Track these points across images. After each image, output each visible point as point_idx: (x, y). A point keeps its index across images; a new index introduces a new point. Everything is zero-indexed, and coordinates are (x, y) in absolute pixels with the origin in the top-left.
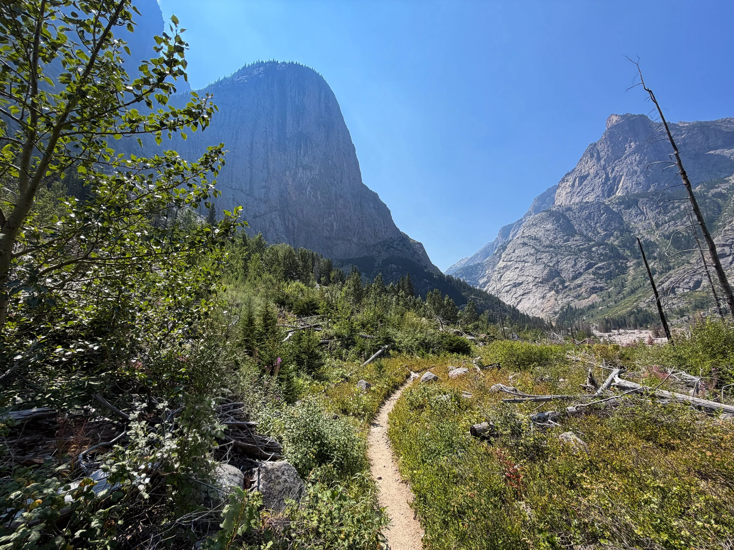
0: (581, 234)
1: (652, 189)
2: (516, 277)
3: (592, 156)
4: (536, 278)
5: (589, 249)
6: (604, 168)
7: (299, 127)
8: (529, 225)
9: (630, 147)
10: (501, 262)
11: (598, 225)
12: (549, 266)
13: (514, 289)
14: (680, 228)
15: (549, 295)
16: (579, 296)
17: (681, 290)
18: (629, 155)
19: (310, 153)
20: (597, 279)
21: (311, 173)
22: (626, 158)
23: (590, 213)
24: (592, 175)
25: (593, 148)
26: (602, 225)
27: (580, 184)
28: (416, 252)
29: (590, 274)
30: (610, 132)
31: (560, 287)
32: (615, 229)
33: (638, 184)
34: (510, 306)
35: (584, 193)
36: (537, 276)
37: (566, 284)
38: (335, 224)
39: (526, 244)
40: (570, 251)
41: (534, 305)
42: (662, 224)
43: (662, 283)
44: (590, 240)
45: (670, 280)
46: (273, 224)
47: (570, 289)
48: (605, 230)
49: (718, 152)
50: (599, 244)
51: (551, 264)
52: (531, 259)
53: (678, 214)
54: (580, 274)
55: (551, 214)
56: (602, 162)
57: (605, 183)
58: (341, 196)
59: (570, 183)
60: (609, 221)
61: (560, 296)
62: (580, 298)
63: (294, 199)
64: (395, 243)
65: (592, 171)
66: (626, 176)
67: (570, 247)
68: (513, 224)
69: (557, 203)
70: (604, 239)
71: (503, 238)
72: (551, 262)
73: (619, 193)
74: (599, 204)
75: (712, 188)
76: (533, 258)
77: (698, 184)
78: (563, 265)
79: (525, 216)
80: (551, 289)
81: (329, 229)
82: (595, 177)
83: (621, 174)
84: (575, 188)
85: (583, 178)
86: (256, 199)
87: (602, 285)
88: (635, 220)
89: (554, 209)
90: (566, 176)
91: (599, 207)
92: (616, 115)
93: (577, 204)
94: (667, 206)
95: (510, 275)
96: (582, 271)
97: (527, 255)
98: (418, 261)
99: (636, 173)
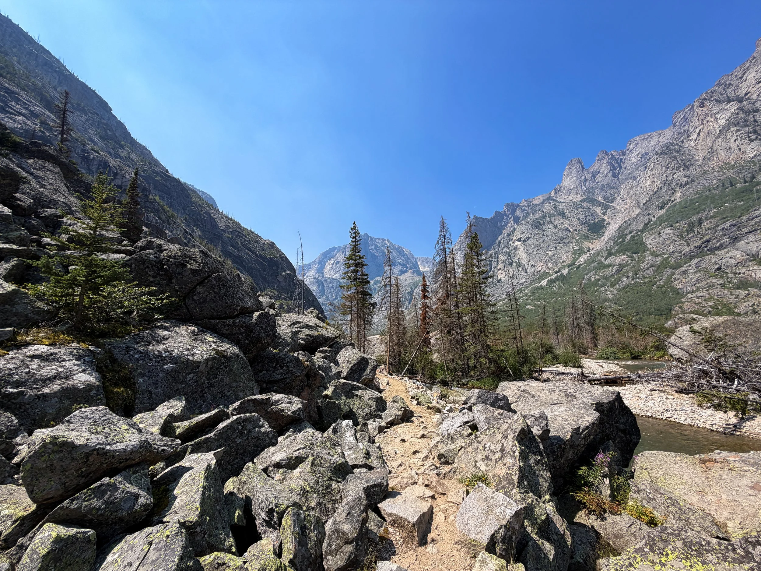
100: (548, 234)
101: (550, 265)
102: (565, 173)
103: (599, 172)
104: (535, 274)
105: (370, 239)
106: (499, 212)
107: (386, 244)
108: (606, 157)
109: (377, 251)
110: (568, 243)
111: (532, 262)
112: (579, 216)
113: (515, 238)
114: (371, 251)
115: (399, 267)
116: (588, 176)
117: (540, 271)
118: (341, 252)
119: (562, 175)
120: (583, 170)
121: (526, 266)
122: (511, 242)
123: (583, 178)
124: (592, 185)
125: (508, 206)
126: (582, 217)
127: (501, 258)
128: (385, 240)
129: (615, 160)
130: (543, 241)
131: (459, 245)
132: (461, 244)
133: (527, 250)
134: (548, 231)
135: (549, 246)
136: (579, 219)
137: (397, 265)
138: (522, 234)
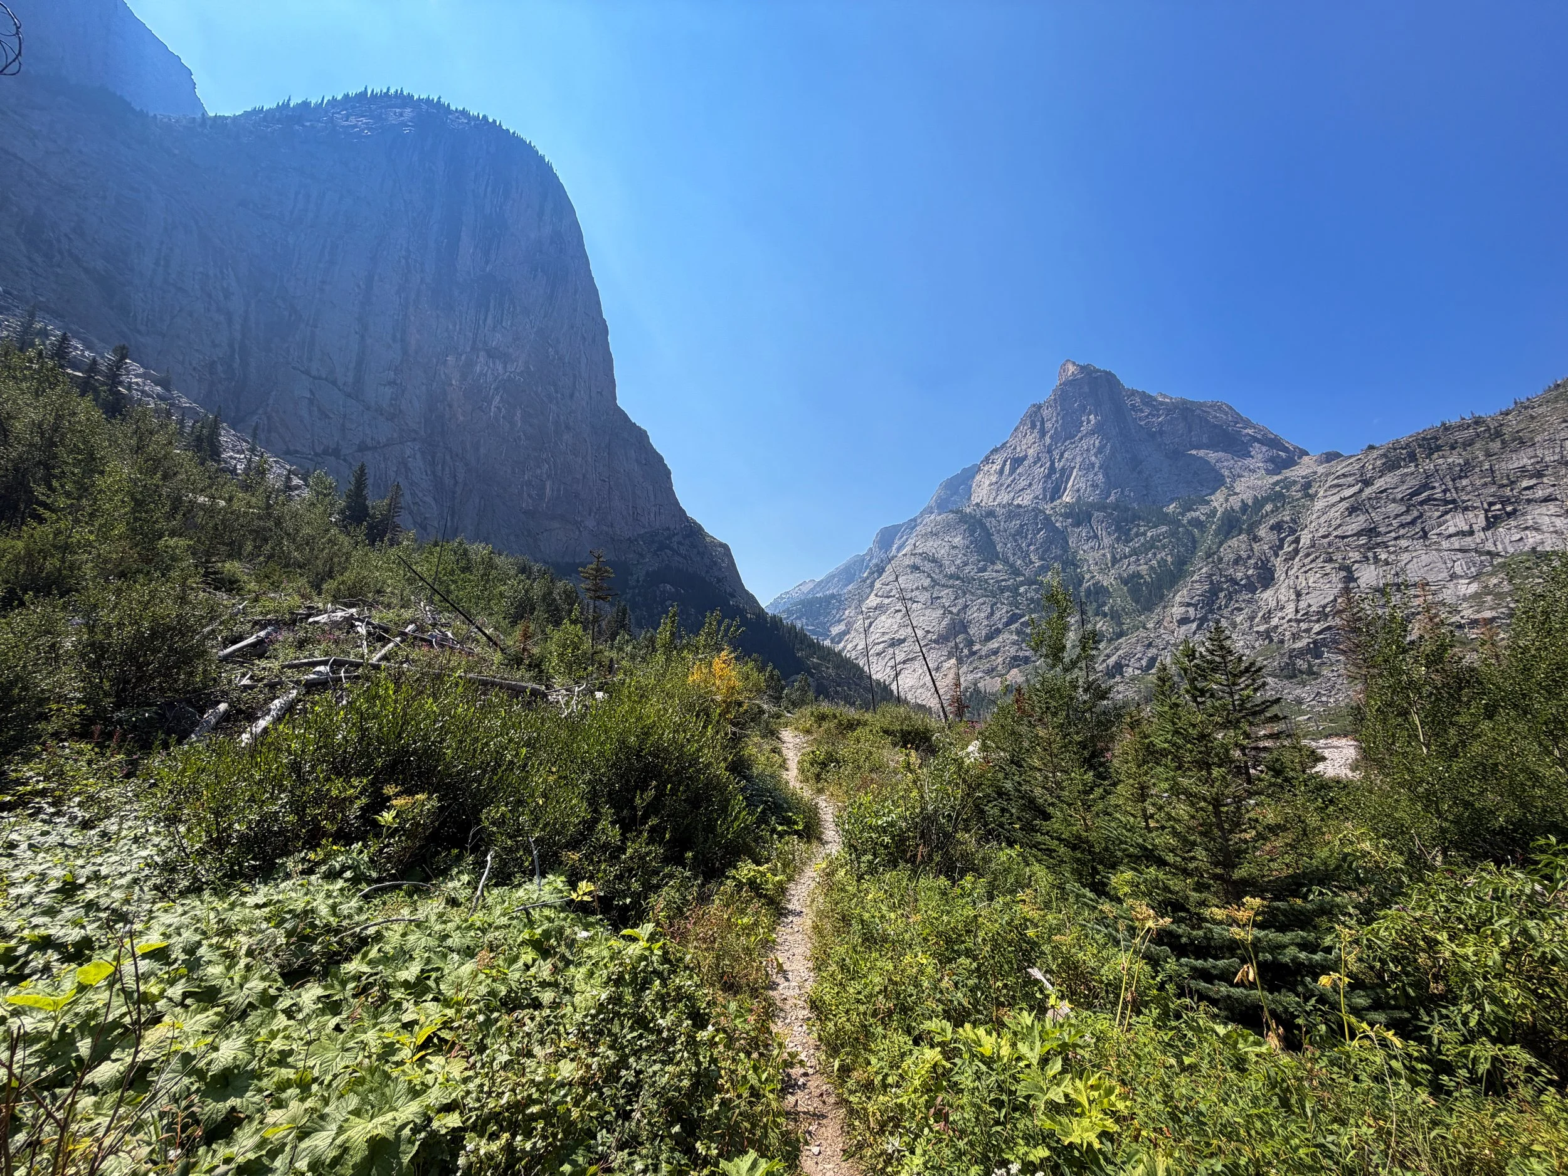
0: (1006, 561)
1: (1112, 498)
2: (895, 627)
3: (1033, 426)
4: (928, 632)
5: (1015, 590)
6: (1049, 452)
7: (487, 263)
8: (926, 534)
9: (1089, 422)
10: (872, 596)
11: (1032, 548)
12: (951, 612)
13: (891, 651)
14: (1143, 569)
15: (946, 665)
16: (993, 670)
17: (1130, 670)
18: (1085, 436)
19: (507, 323)
20: (1023, 641)
21: (505, 368)
22: (1081, 439)
23: (1021, 526)
24: (1031, 460)
25: (1035, 413)
26: (1037, 549)
27: (1013, 471)
28: (715, 563)
29: (1011, 633)
30: (1062, 391)
31: (966, 651)
32: (1056, 559)
33: (1095, 486)
34: (878, 682)
35: (1018, 488)
36: (930, 628)
37: (975, 648)
38: (548, 484)
39: (917, 568)
40: (985, 589)
41: (922, 683)
42: (1121, 558)
43: (1108, 656)
44: (1016, 572)
45: (1120, 652)
46: (407, 469)
47: (980, 658)
48: (1041, 559)
49: (1201, 453)
50: (1030, 582)
51: (955, 610)
52: (924, 597)
53: (1143, 544)
54: (998, 632)
55: (964, 518)
56: (1048, 440)
57: (1049, 476)
58: (568, 427)
59: (996, 467)
60: (1049, 542)
61: (964, 668)
62: (994, 673)
63: (461, 418)
64: (675, 539)
65: (1031, 452)
66: (1080, 470)
67: (986, 581)
68: (901, 526)
69: (975, 500)
70: (1037, 574)
71: (880, 549)
72: (955, 605)
73: (1067, 498)
74: (1037, 511)
75: (1189, 511)
76: (927, 595)
77: (1172, 500)
78: (973, 614)
79: (922, 514)
80: (950, 656)
81: (534, 493)
82: (1035, 463)
83: (1073, 464)
84: (1004, 477)
85: (1018, 462)
86: (368, 409)
87: (1027, 654)
88: (1085, 547)
89: (968, 510)
90: (992, 452)
91: (1036, 516)
92: (1074, 363)
93: (1004, 507)
94: (1130, 530)
95: (887, 624)
96: (1000, 626)
97: (917, 588)
98: (719, 581)
99: (1093, 468)
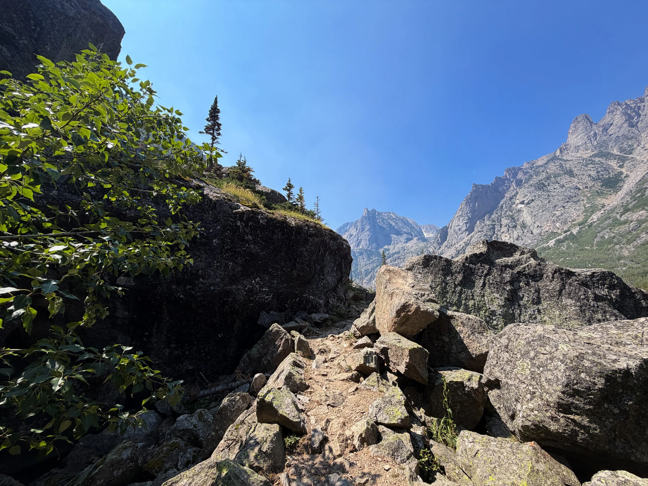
100: (554, 194)
101: (558, 225)
102: (570, 131)
103: (612, 124)
104: (542, 234)
105: (377, 213)
106: (500, 178)
107: (391, 216)
108: (619, 108)
109: (384, 223)
110: (578, 201)
111: (538, 223)
112: (589, 172)
113: (517, 202)
114: (379, 224)
115: (405, 236)
116: (599, 131)
117: (547, 232)
118: (353, 227)
119: (568, 133)
120: (591, 125)
121: (532, 227)
122: (514, 206)
123: (592, 133)
124: (604, 138)
125: (508, 170)
126: (593, 173)
127: (504, 221)
128: (390, 213)
129: (631, 108)
130: (549, 202)
131: (461, 213)
132: (462, 211)
133: (532, 212)
134: (554, 192)
135: (555, 206)
136: (590, 176)
137: (403, 234)
138: (524, 197)
